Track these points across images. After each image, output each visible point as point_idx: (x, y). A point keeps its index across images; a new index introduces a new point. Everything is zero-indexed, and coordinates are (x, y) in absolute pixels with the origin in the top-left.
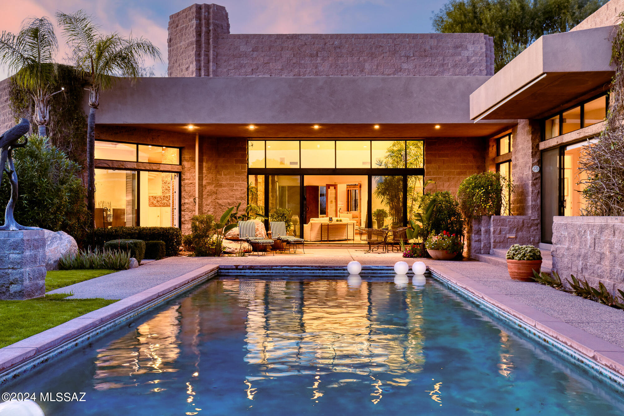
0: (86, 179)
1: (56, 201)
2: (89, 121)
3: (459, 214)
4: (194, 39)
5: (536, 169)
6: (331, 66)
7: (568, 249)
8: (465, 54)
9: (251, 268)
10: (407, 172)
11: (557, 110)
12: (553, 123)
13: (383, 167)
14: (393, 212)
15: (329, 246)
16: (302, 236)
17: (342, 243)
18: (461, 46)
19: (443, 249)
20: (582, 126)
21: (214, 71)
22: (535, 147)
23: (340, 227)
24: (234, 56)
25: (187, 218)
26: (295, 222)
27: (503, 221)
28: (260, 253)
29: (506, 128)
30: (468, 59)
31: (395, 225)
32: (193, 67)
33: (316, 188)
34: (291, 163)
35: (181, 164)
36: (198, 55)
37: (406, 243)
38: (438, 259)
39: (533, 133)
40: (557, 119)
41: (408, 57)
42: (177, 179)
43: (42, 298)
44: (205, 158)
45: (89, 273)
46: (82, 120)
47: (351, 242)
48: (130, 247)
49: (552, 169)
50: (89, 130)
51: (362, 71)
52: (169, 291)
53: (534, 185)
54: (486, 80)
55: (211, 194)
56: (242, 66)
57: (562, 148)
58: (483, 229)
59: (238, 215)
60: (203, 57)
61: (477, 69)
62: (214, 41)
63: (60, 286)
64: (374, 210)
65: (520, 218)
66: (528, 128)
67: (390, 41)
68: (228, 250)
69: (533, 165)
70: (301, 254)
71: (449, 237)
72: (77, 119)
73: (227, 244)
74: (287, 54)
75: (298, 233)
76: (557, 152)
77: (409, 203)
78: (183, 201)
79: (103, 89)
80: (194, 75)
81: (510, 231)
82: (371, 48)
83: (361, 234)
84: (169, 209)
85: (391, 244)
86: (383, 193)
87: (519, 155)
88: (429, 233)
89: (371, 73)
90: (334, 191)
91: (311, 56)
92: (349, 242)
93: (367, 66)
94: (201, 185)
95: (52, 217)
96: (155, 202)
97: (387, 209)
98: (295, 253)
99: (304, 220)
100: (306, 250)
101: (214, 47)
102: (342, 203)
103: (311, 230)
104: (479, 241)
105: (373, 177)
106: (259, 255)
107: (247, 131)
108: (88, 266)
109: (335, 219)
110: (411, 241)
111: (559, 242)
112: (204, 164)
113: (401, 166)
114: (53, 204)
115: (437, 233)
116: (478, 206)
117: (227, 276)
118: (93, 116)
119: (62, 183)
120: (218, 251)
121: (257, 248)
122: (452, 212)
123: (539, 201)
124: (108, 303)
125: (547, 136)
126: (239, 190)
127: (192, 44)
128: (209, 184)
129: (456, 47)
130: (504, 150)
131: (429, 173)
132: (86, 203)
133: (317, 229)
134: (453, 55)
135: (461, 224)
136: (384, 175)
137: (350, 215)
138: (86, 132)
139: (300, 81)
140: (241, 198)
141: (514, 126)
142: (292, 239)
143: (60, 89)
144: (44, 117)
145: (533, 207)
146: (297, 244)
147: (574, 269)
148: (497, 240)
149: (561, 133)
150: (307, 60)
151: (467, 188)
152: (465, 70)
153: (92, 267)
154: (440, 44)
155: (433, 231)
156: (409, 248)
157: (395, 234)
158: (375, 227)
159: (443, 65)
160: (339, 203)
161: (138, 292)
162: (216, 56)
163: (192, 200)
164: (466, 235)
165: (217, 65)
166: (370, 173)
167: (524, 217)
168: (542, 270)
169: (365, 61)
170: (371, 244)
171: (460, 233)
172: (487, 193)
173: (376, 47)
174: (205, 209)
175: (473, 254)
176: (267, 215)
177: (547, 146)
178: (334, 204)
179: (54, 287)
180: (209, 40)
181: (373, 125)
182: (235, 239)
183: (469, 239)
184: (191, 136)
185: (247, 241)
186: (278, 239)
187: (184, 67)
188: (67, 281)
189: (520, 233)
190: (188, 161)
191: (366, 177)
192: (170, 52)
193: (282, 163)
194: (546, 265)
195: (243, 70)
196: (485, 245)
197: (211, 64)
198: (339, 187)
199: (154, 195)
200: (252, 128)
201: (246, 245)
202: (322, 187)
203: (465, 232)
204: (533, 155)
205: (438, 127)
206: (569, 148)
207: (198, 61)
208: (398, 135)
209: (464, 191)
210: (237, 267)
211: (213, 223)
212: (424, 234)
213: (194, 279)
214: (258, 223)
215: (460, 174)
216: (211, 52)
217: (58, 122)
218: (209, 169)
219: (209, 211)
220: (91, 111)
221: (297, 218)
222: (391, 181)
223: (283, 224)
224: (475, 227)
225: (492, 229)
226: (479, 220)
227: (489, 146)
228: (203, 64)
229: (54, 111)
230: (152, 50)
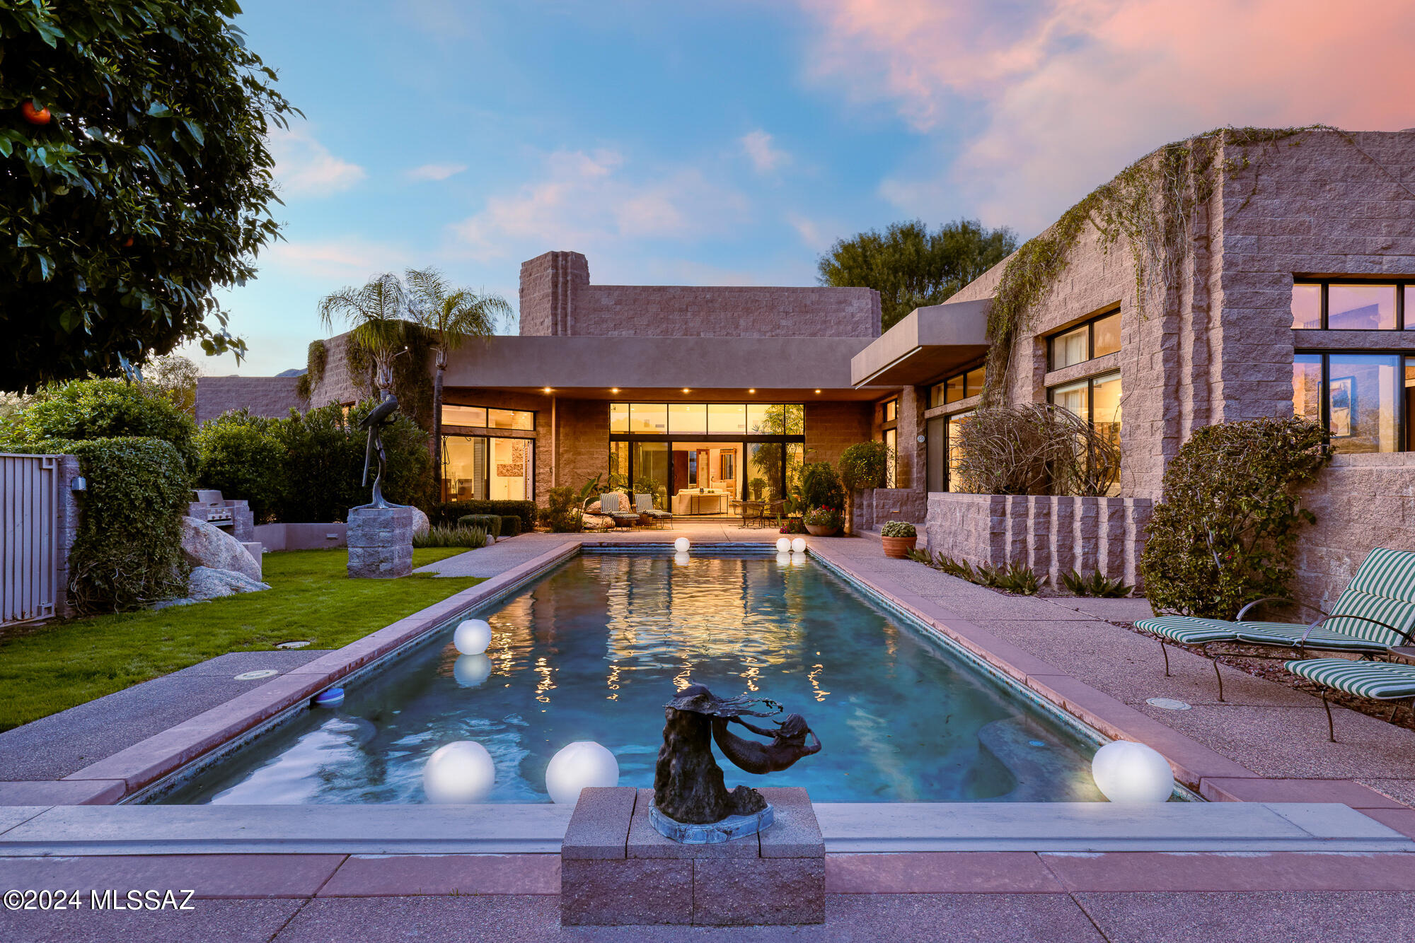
0: (433, 447)
1: (405, 473)
2: (435, 383)
3: (840, 487)
4: (550, 291)
5: (921, 439)
6: (702, 322)
7: (941, 526)
8: (850, 310)
9: (616, 545)
10: (785, 439)
11: (942, 377)
12: (939, 389)
13: (759, 433)
14: (771, 482)
15: (700, 521)
16: (670, 510)
17: (715, 517)
18: (845, 301)
19: (822, 525)
20: (965, 397)
21: (572, 326)
22: (920, 416)
23: (713, 499)
24: (595, 310)
25: (542, 489)
26: (662, 494)
27: (886, 496)
28: (625, 529)
29: (891, 393)
30: (853, 315)
31: (773, 498)
32: (548, 322)
33: (686, 453)
34: (657, 426)
35: (535, 429)
36: (554, 308)
37: (784, 517)
38: (817, 535)
39: (918, 401)
40: (942, 385)
41: (787, 313)
42: (531, 446)
43: (409, 577)
44: (562, 423)
45: (446, 551)
46: (427, 382)
47: (725, 516)
48: (487, 524)
49: (937, 440)
50: (436, 394)
51: (737, 328)
52: (536, 569)
53: (919, 456)
54: (869, 343)
55: (568, 462)
56: (604, 321)
57: (947, 418)
58: (865, 503)
59: (599, 487)
60: (559, 311)
61: (862, 327)
62: (572, 293)
63: (421, 565)
64: (751, 479)
65: (905, 491)
66: (913, 395)
67: (768, 295)
68: (589, 525)
69: (918, 435)
70: (669, 529)
71: (828, 511)
72: (422, 381)
73: (587, 518)
74: (653, 309)
75: (665, 506)
76: (942, 421)
77: (788, 473)
78: (537, 471)
79: (452, 349)
80: (549, 332)
81: (894, 505)
82: (747, 303)
83: (735, 506)
84: (521, 479)
85: (768, 518)
86: (760, 461)
87: (905, 424)
88: (807, 506)
89: (746, 330)
90: (706, 457)
91: (681, 310)
92: (722, 516)
93: (742, 322)
94: (557, 453)
95: (401, 490)
96: (505, 471)
97: (765, 478)
98: (662, 529)
99: (671, 492)
100: (675, 526)
101: (573, 299)
102: (715, 469)
103: (680, 502)
104: (861, 515)
105: (749, 445)
106: (623, 531)
107: (610, 394)
108: (442, 543)
109: (706, 490)
110: (790, 515)
111: (933, 518)
112: (561, 430)
113: (779, 431)
114: (401, 477)
115: (816, 507)
116: (860, 478)
117: (590, 554)
118: (441, 378)
119: (412, 453)
120: (578, 527)
121: (620, 523)
122: (833, 485)
123: (924, 473)
124: (480, 581)
125: (933, 404)
126: (600, 458)
127: (547, 295)
128: (566, 451)
129: (840, 303)
130: (891, 416)
131: (810, 440)
132: (432, 474)
133: (686, 501)
134: (837, 311)
135: (842, 497)
136: (761, 442)
137: (724, 484)
138: (432, 396)
139: (668, 341)
140: (603, 468)
141: (900, 392)
142: (659, 513)
143: (404, 350)
144: (387, 380)
145: (919, 479)
146: (664, 518)
147: (946, 546)
148: (880, 515)
149: (945, 403)
150: (676, 316)
151: (848, 459)
152: (849, 328)
153: (446, 545)
154: (822, 299)
155: (812, 506)
156: (786, 523)
157: (772, 509)
158: (753, 498)
159: (825, 322)
160: (711, 470)
161: (506, 570)
162: (575, 309)
163: (548, 469)
164: (848, 509)
165: (576, 320)
166: (745, 439)
167: (908, 490)
168: (917, 547)
169: (740, 317)
170: (746, 519)
171: (840, 507)
172: (869, 465)
173: (752, 302)
174: (562, 479)
175: (855, 530)
176: (630, 486)
177: (932, 415)
178: (705, 471)
179: (415, 566)
180: (566, 291)
181: (748, 389)
182: (596, 514)
183: (851, 514)
184: (548, 399)
185: (611, 515)
186: (644, 513)
187: (538, 322)
188: (427, 559)
189: (904, 508)
190: (543, 426)
191: (741, 444)
192: (521, 303)
193: (647, 424)
194: (921, 541)
195: (605, 326)
196: (867, 520)
197: (569, 318)
198: (712, 452)
199: (503, 463)
200: (615, 391)
201: (609, 520)
202: (692, 452)
203: (847, 506)
204: (918, 424)
205: (818, 392)
206: (954, 418)
207: (554, 315)
208: (776, 399)
209: (845, 461)
210: (601, 545)
211: (574, 496)
212: (803, 508)
213: (558, 557)
214: (620, 494)
215: (844, 441)
216: (569, 304)
217: (401, 385)
218: (566, 435)
219: (567, 483)
220: (439, 372)
221: (665, 489)
222: (768, 449)
223: (649, 496)
224: (857, 501)
225: (875, 503)
226: (861, 493)
227: (875, 411)
228: (559, 319)
229: (397, 372)
230: (502, 304)
